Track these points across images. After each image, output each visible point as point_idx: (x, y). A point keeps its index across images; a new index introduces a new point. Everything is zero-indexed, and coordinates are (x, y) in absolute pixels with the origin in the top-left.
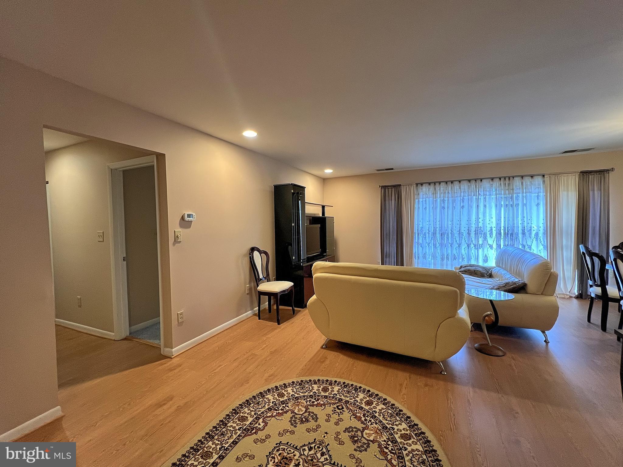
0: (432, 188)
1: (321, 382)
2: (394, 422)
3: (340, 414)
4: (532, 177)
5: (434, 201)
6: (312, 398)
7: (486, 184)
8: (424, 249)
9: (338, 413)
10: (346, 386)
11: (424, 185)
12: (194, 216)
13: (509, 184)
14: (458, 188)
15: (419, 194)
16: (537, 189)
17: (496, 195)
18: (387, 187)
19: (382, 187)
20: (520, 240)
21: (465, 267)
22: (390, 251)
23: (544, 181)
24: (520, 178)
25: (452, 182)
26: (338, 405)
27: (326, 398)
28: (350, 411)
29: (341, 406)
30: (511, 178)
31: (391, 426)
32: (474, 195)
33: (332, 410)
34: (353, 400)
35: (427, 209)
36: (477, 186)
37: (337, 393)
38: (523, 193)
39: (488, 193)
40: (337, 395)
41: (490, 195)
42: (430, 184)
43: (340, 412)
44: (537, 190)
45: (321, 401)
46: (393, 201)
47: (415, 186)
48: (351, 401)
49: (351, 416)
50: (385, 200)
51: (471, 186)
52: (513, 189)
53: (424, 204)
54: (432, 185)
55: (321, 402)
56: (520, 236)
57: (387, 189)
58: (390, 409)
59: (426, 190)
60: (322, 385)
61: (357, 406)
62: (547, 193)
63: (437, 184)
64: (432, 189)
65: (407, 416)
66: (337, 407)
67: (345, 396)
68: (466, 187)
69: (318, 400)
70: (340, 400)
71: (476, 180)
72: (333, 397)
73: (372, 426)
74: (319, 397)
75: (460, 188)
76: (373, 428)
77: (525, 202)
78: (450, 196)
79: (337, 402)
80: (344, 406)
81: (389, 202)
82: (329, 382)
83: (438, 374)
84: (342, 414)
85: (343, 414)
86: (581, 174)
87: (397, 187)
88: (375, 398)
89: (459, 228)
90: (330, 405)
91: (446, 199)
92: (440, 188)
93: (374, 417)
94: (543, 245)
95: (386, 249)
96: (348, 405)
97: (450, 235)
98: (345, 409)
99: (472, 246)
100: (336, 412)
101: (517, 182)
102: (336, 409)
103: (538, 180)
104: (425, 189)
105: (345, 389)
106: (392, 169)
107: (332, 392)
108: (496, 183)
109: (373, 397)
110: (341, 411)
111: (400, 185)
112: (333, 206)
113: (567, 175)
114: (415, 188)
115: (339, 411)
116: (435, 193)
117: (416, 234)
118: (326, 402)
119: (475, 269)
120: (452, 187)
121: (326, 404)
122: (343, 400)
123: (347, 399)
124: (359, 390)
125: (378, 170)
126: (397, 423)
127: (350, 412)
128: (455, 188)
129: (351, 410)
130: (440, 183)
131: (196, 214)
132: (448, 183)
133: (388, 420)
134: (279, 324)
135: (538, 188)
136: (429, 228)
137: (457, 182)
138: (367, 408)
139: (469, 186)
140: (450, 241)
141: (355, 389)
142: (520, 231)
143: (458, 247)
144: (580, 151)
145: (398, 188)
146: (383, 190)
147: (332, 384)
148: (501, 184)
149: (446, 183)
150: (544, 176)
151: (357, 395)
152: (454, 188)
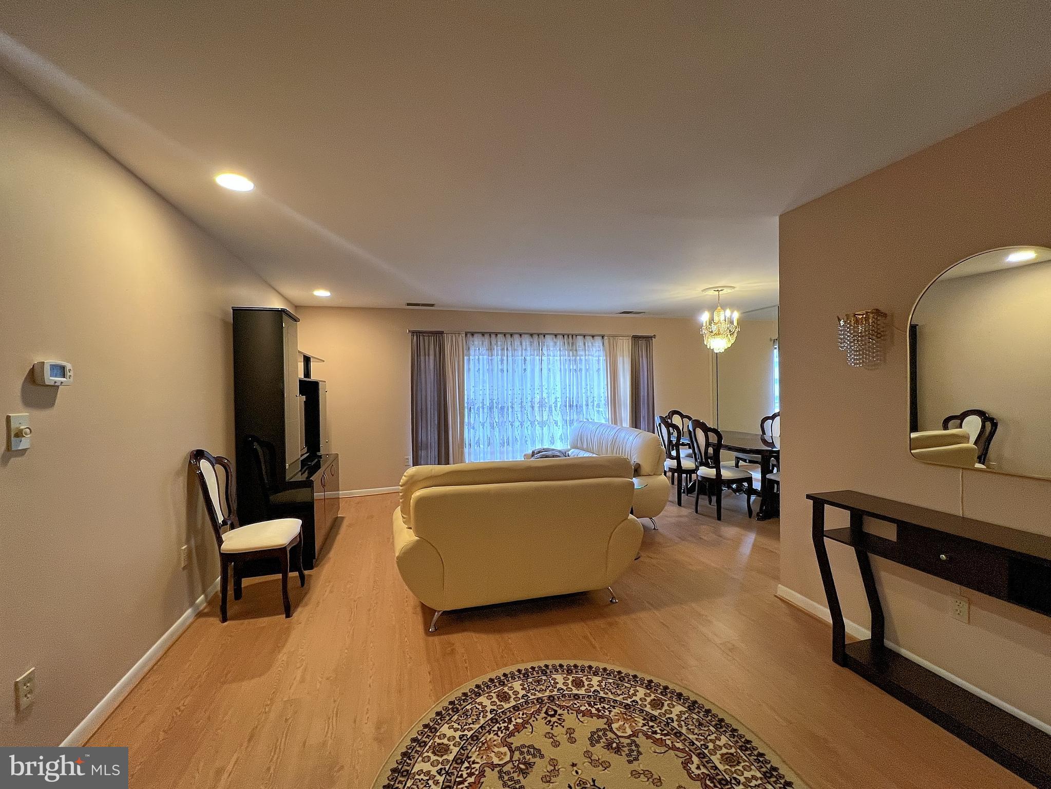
0: (487, 340)
1: (485, 688)
2: (628, 693)
3: (561, 722)
4: (593, 336)
5: (490, 361)
6: (497, 722)
7: (549, 340)
8: (477, 432)
9: (557, 722)
10: (526, 675)
11: (476, 335)
12: (70, 370)
13: (573, 344)
14: (519, 343)
15: (469, 349)
16: (597, 352)
17: (560, 356)
18: (421, 333)
19: (413, 333)
20: (585, 413)
21: (539, 452)
22: (427, 439)
23: (603, 344)
24: (582, 337)
25: (511, 335)
26: (544, 710)
27: (518, 710)
28: (568, 710)
29: (550, 710)
30: (574, 337)
31: (630, 700)
32: (537, 355)
33: (546, 723)
34: (556, 690)
35: (481, 371)
36: (540, 344)
37: (524, 692)
38: (586, 355)
39: (552, 354)
40: (527, 696)
41: (554, 356)
42: (483, 334)
43: (559, 719)
44: (597, 354)
45: (515, 719)
46: (432, 357)
47: (464, 335)
48: (554, 693)
49: (577, 716)
50: (419, 356)
51: (533, 342)
52: (576, 350)
53: (477, 364)
54: (487, 336)
55: (516, 721)
56: (584, 407)
57: (421, 337)
58: (606, 677)
59: (479, 343)
60: (491, 692)
61: (570, 697)
62: (606, 356)
63: (493, 336)
64: (487, 343)
65: (632, 676)
66: (546, 713)
67: (540, 690)
68: (528, 343)
69: (510, 721)
70: (540, 701)
71: (538, 335)
72: (527, 702)
73: (612, 713)
74: (508, 714)
75: (521, 344)
76: (617, 716)
77: (587, 368)
78: (510, 354)
79: (538, 706)
80: (555, 708)
81: (425, 359)
82: (496, 681)
83: (609, 605)
84: (563, 722)
85: (564, 720)
86: (633, 339)
87: (438, 335)
88: (576, 672)
89: (521, 399)
90: (534, 717)
91: (505, 358)
92: (497, 342)
93: (602, 700)
94: (604, 418)
95: (422, 436)
96: (557, 702)
97: (510, 410)
98: (560, 711)
99: (536, 423)
100: (554, 723)
101: (580, 341)
102: (549, 718)
103: (598, 342)
104: (477, 340)
105: (530, 680)
106: (432, 305)
107: (516, 695)
108: (560, 341)
109: (574, 671)
110: (557, 716)
111: (442, 333)
112: (324, 361)
113: (622, 338)
114: (464, 338)
115: (554, 719)
116: (490, 349)
117: (466, 410)
118: (525, 716)
119: (553, 454)
120: (511, 342)
121: (527, 718)
122: (543, 698)
123: (547, 693)
124: (548, 671)
125: (409, 304)
126: (632, 692)
127: (570, 711)
128: (516, 343)
129: (567, 707)
130: (496, 335)
131: (73, 366)
132: (507, 336)
133: (620, 694)
134: (288, 616)
135: (599, 351)
136: (483, 400)
137: (501, 335)
138: (582, 692)
139: (531, 342)
140: (510, 419)
141: (542, 673)
142: (584, 403)
143: (520, 426)
144: (634, 314)
145: (439, 337)
146: (415, 337)
147: (504, 682)
148: (564, 342)
149: (505, 335)
150: (603, 337)
151: (552, 680)
152: (514, 344)
